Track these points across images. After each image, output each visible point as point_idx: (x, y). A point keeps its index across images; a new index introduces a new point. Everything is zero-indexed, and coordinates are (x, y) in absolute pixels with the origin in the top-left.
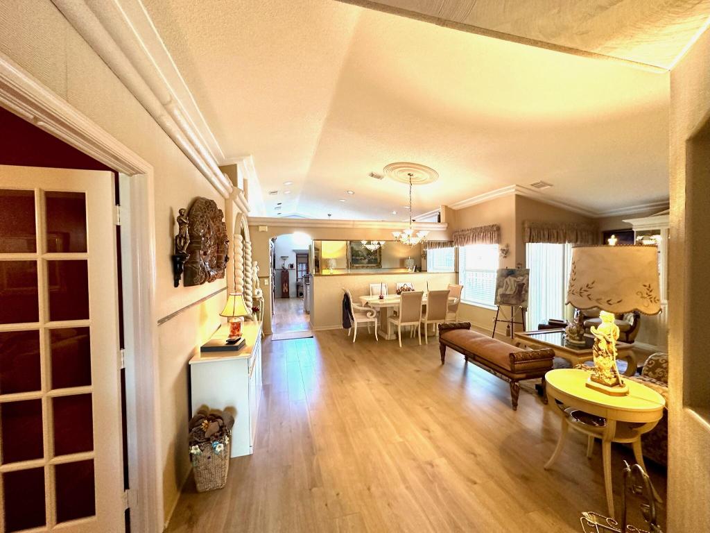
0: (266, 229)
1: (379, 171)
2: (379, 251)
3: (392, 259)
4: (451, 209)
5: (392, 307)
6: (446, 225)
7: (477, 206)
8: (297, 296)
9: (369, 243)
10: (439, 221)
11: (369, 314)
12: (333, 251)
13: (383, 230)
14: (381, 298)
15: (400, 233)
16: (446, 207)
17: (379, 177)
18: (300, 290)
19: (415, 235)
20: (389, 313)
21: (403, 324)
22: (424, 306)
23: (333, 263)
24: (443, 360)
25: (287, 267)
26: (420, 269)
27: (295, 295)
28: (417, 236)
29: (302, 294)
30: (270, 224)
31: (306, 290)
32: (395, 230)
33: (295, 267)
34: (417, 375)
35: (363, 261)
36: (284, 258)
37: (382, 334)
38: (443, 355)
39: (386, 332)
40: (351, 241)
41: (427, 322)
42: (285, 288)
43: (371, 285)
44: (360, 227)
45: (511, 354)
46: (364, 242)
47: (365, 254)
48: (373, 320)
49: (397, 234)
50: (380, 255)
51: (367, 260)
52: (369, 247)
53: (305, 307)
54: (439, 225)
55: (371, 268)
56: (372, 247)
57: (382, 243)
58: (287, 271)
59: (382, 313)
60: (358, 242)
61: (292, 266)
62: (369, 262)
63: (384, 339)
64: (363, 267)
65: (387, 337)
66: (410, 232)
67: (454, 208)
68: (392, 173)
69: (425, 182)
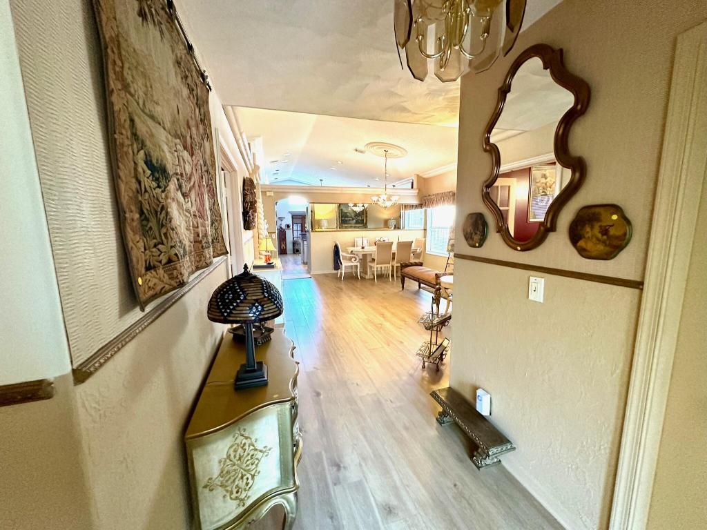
0: (272, 194)
1: (361, 147)
2: (364, 213)
3: (377, 220)
4: (421, 177)
5: (371, 255)
6: (417, 191)
7: (439, 176)
8: (294, 253)
9: (355, 205)
10: (412, 188)
11: (353, 259)
12: (325, 213)
13: (365, 195)
14: (363, 248)
15: (377, 198)
16: (418, 175)
17: (362, 152)
18: (296, 247)
19: (389, 199)
20: (369, 259)
21: (379, 266)
22: (394, 254)
23: (325, 224)
24: (403, 287)
25: (284, 227)
26: (397, 227)
27: (292, 252)
28: (390, 200)
29: (298, 251)
30: (275, 190)
31: (303, 246)
32: (373, 195)
33: (291, 227)
34: (383, 295)
35: (351, 222)
36: (281, 219)
37: (363, 275)
38: (403, 283)
39: (366, 274)
40: (340, 205)
41: (395, 265)
42: (283, 246)
43: (356, 239)
44: (348, 192)
45: (436, 274)
46: (351, 205)
47: (353, 215)
48: (356, 264)
49: (375, 199)
50: (366, 217)
51: (354, 221)
52: (355, 209)
53: (303, 259)
54: (412, 191)
55: (358, 227)
56: (358, 209)
57: (366, 206)
58: (284, 230)
59: (364, 259)
60: (347, 205)
61: (288, 226)
62: (357, 223)
63: (365, 278)
64: (351, 227)
65: (367, 277)
66: (385, 197)
67: (424, 177)
68: (372, 149)
69: (397, 157)
